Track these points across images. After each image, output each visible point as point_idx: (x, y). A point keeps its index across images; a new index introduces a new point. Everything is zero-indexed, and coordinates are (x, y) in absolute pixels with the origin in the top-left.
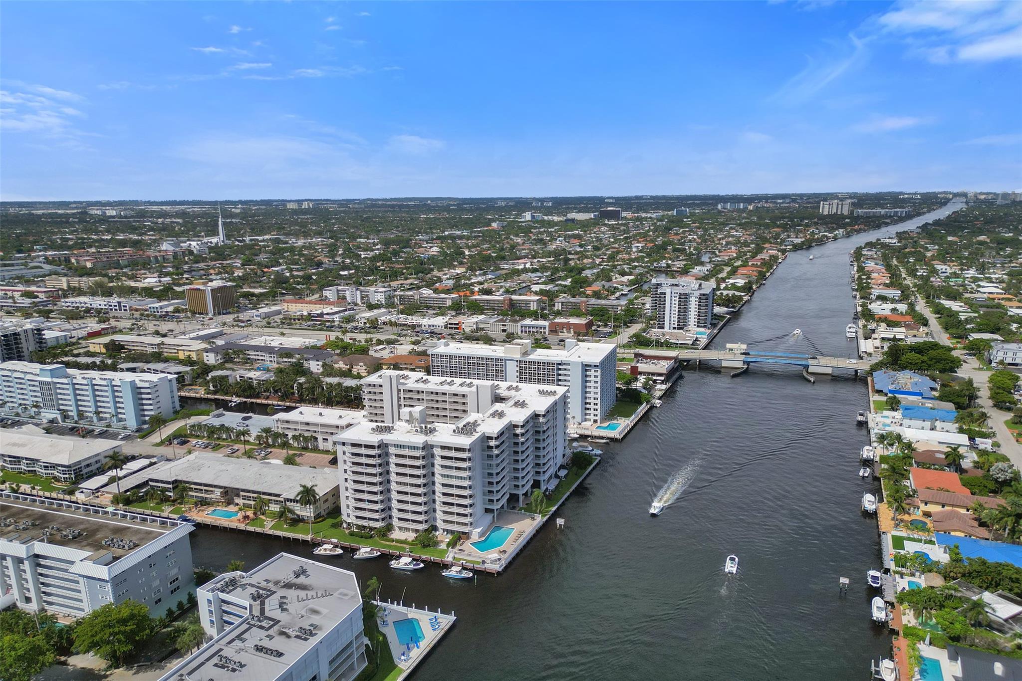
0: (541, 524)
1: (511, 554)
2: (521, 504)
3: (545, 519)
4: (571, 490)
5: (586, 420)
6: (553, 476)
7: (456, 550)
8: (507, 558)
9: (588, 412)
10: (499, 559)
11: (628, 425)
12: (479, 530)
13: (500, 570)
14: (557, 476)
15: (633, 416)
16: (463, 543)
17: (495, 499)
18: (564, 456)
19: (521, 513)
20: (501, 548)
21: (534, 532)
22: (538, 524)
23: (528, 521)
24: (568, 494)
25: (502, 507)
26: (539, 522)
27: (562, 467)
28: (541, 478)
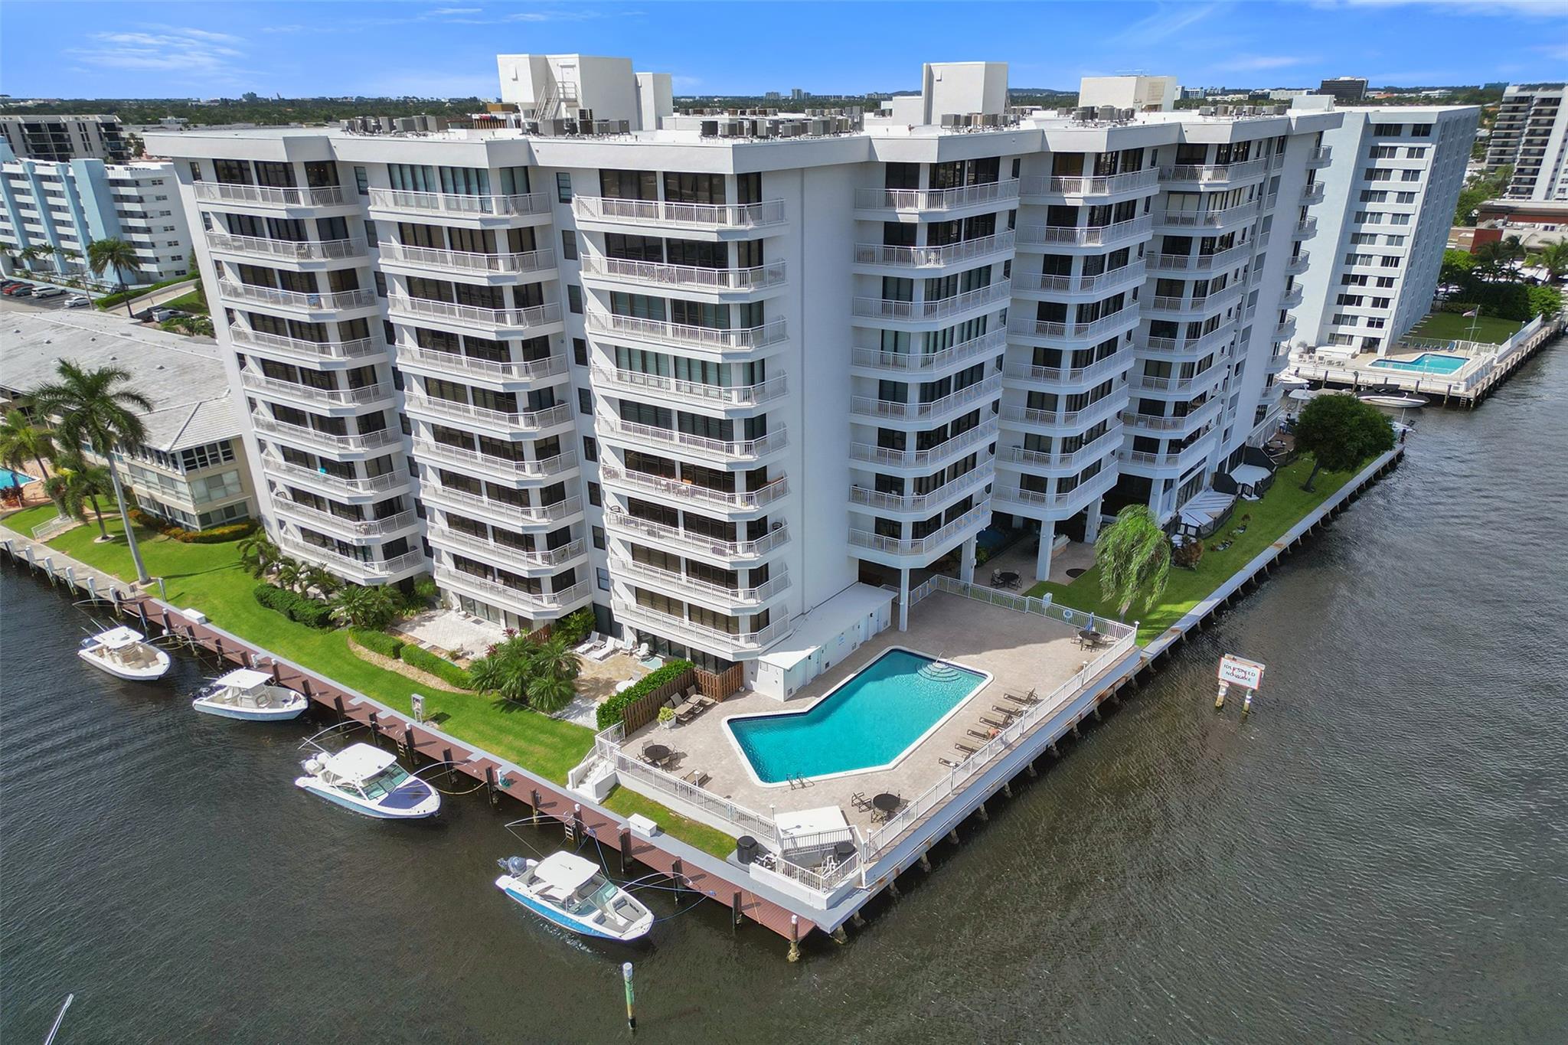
0: (1132, 669)
1: (928, 821)
2: (1045, 566)
3: (1155, 648)
4: (1286, 540)
5: (1334, 339)
6: (1207, 480)
7: (634, 749)
8: (895, 849)
9: (1348, 310)
10: (843, 852)
11: (1489, 367)
12: (790, 658)
13: (830, 922)
14: (1223, 483)
15: (1507, 345)
16: (692, 715)
17: (907, 518)
18: (1261, 413)
19: (1037, 608)
20: (878, 778)
21: (1089, 705)
22: (1112, 670)
23: (1065, 650)
24: (1270, 553)
25: (950, 563)
26: (1123, 661)
27: (1246, 455)
28: (1159, 470)
